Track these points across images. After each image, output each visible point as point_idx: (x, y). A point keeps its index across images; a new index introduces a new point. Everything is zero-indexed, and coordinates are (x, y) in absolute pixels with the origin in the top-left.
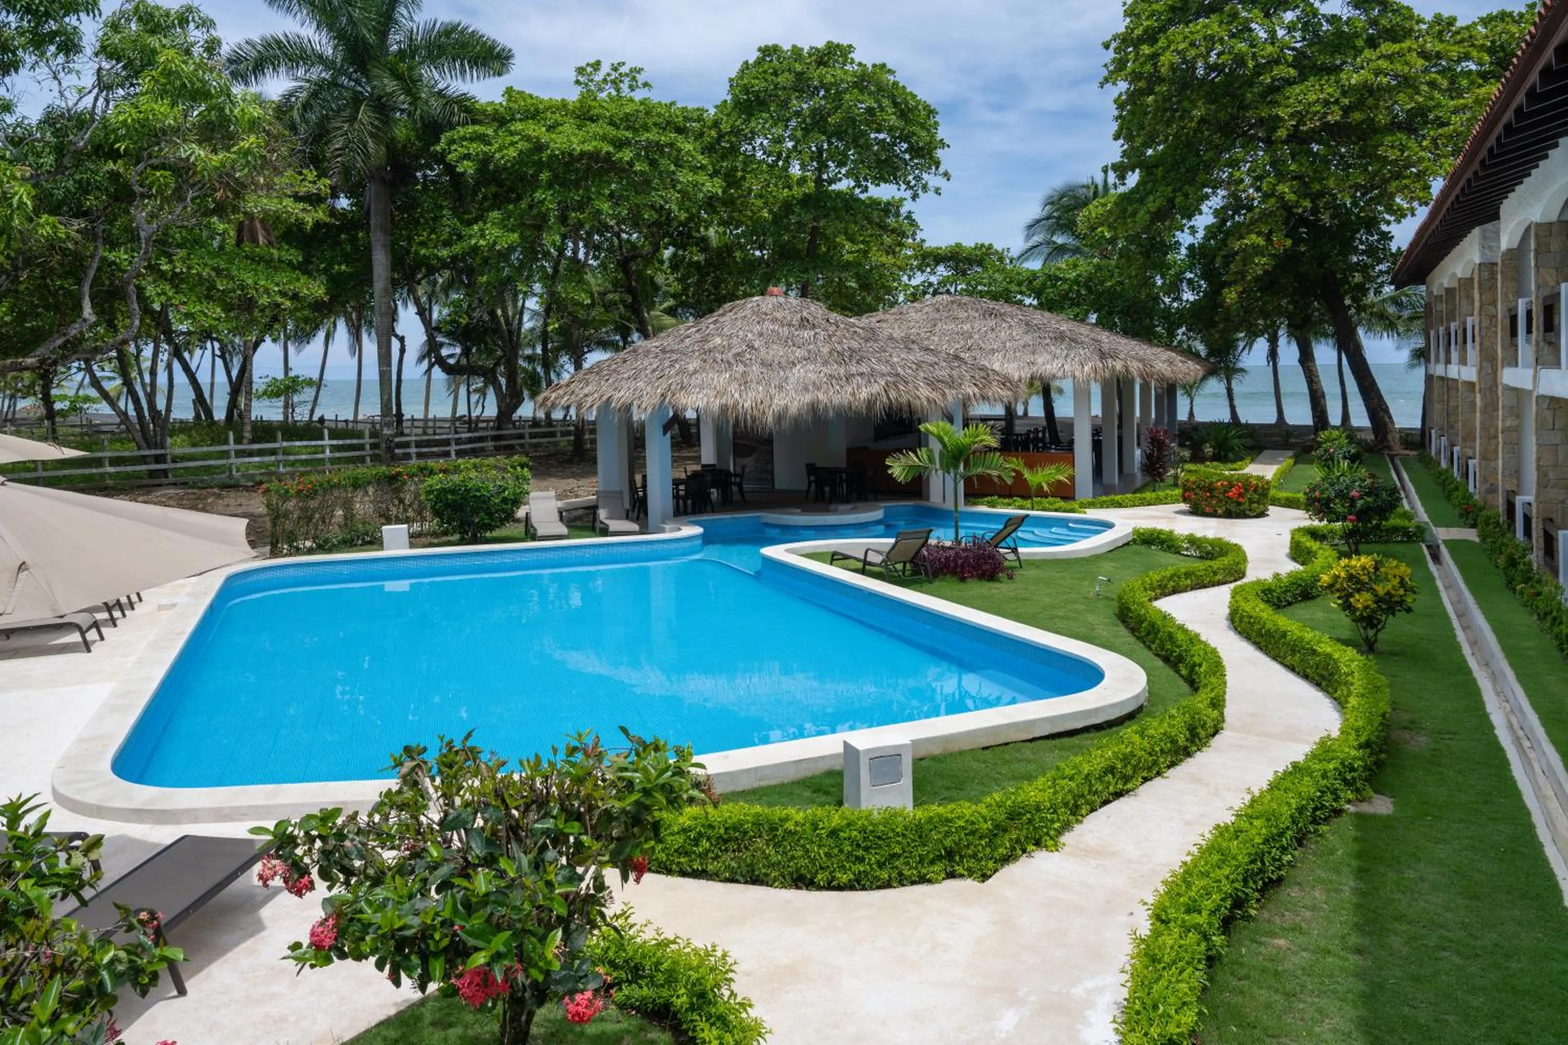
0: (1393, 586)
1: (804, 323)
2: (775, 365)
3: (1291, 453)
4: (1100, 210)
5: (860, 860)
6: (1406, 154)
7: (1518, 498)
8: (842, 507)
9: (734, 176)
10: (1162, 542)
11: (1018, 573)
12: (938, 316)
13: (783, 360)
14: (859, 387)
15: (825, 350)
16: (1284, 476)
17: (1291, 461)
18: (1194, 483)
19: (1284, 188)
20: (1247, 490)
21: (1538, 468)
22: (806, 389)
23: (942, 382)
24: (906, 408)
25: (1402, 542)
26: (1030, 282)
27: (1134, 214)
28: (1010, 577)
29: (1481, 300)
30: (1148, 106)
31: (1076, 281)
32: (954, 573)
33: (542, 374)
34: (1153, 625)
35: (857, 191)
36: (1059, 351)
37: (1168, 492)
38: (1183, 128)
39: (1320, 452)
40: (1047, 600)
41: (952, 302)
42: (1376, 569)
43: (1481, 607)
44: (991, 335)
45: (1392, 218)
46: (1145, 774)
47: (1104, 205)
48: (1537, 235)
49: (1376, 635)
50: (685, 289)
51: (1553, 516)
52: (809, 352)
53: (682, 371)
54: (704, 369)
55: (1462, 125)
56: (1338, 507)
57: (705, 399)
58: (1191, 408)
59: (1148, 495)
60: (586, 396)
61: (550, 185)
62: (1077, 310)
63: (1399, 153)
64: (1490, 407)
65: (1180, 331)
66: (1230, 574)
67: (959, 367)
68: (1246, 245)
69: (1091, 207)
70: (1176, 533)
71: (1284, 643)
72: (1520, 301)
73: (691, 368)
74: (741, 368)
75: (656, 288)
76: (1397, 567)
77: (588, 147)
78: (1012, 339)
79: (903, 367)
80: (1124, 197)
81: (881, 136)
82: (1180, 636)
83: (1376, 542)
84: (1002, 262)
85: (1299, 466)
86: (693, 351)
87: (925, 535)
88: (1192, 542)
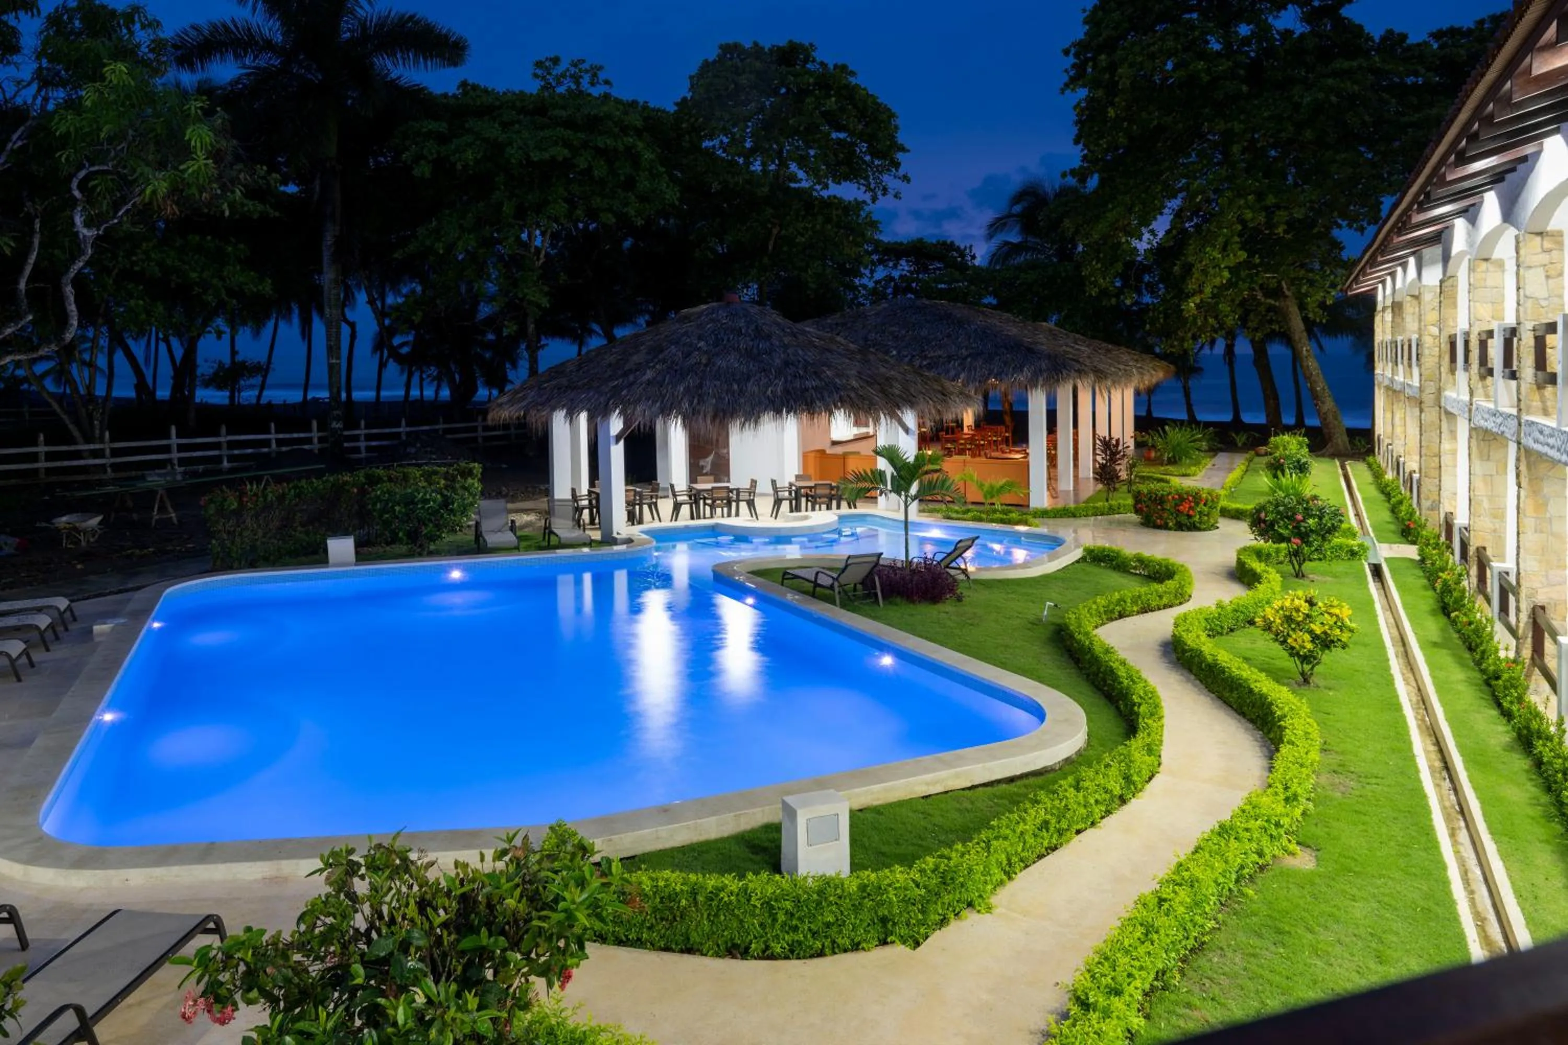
0: (1330, 626)
2: (729, 377)
4: (1061, 210)
5: (795, 929)
7: (1455, 521)
10: (1111, 561)
11: (967, 594)
18: (1145, 496)
20: (1197, 503)
25: (1345, 559)
28: (959, 598)
32: (904, 596)
35: (818, 187)
37: (1121, 502)
45: (1344, 223)
46: (1079, 827)
49: (1311, 670)
51: (1486, 544)
53: (636, 382)
54: (658, 380)
56: (1283, 530)
57: (658, 411)
58: (1149, 405)
59: (1100, 504)
60: (539, 403)
64: (1433, 426)
66: (1175, 598)
70: (1125, 550)
71: (1223, 680)
77: (545, 155)
81: (842, 136)
82: (1122, 672)
84: (963, 258)
85: (1250, 473)
86: (648, 361)
87: (875, 559)
88: (1141, 561)
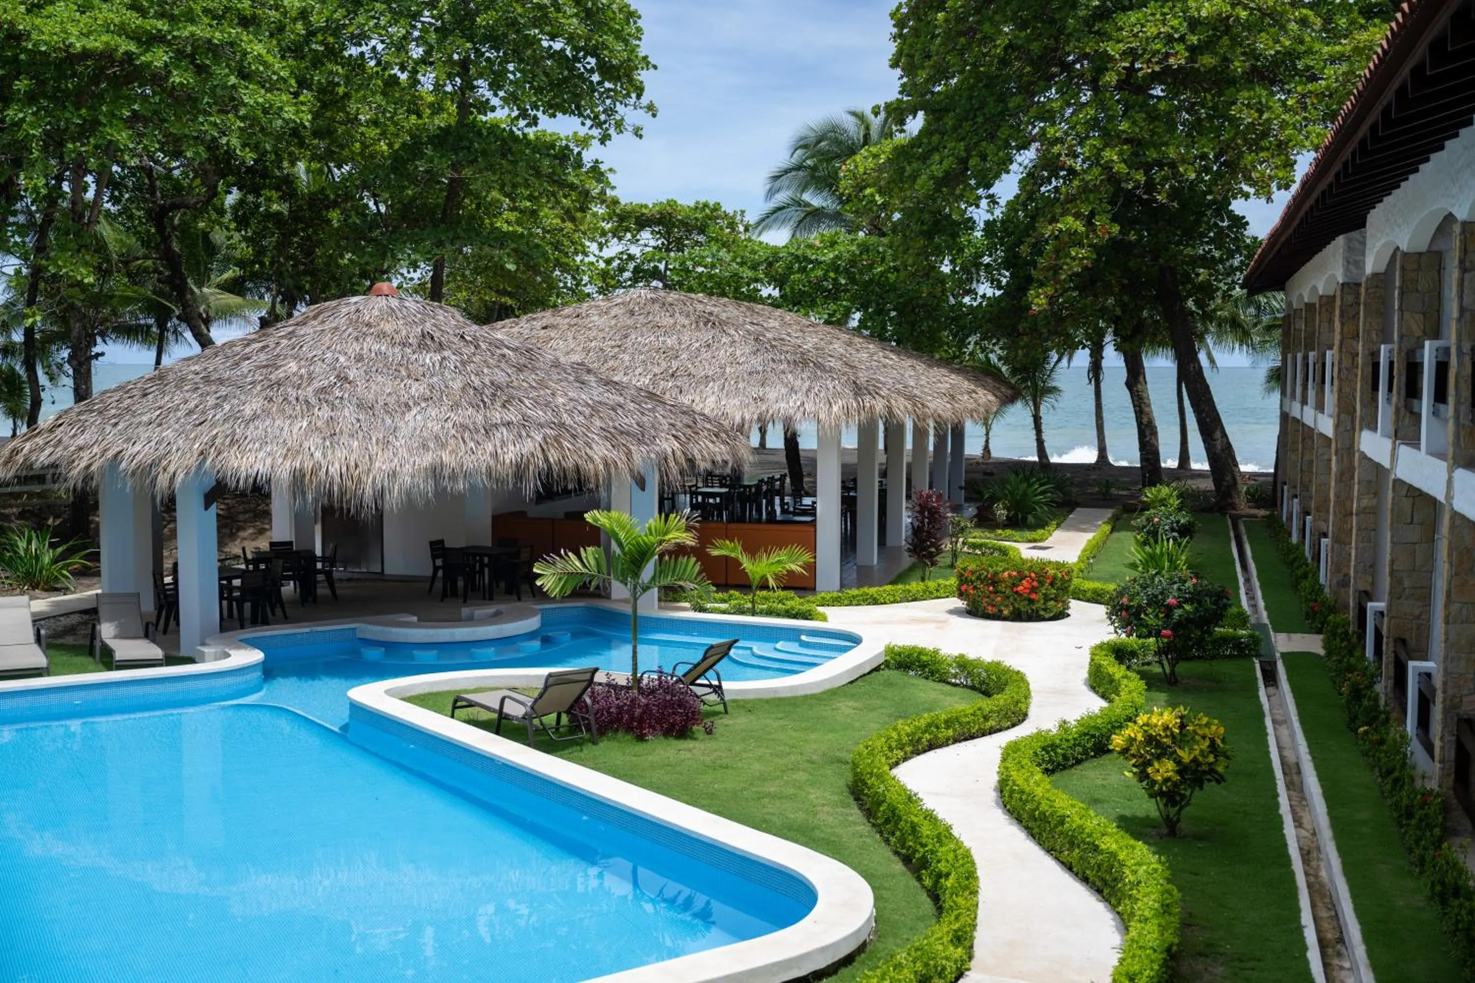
0: (1202, 751)
1: (426, 341)
2: (377, 407)
3: (1109, 513)
4: (870, 163)
6: (1265, 116)
7: (1370, 604)
8: (481, 611)
9: (332, 92)
10: (923, 666)
11: (720, 723)
12: (631, 322)
13: (392, 400)
14: (503, 444)
15: (457, 385)
16: (1093, 554)
17: (1107, 528)
18: (973, 573)
19: (1111, 155)
20: (1041, 583)
21: (1392, 573)
22: (425, 447)
23: (628, 434)
24: (571, 475)
25: (1231, 657)
26: (770, 264)
27: (914, 177)
28: (709, 732)
29: (1342, 333)
30: (936, 27)
31: (834, 266)
32: (629, 729)
33: (25, 377)
34: (893, 810)
35: (522, 123)
36: (799, 382)
37: (941, 581)
38: (985, 55)
39: (1141, 521)
40: (757, 766)
41: (653, 301)
42: (1182, 726)
43: (1314, 758)
44: (705, 355)
45: (1252, 191)
47: (876, 156)
48: (1403, 268)
49: (1179, 812)
50: (260, 252)
51: (1406, 636)
52: (432, 387)
53: (234, 416)
54: (267, 412)
55: (1337, 80)
56: (1150, 619)
57: (269, 461)
58: (987, 441)
59: (915, 586)
60: (80, 449)
61: (31, 98)
62: (833, 307)
63: (1256, 115)
64: (1346, 474)
65: (972, 339)
66: (1006, 717)
67: (653, 410)
68: (1060, 231)
69: (858, 158)
70: (942, 652)
71: (1062, 833)
72: (1383, 346)
73: (248, 411)
74: (325, 412)
75: (211, 249)
76: (1208, 725)
77: (95, 43)
78: (735, 362)
79: (570, 412)
80: (903, 153)
81: (558, 46)
82: (926, 830)
83: (1199, 658)
84: (733, 230)
85: (1116, 535)
86: (253, 383)
87: (587, 676)
88: (963, 664)
